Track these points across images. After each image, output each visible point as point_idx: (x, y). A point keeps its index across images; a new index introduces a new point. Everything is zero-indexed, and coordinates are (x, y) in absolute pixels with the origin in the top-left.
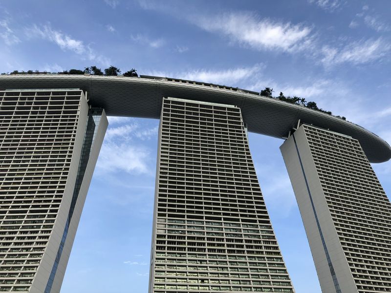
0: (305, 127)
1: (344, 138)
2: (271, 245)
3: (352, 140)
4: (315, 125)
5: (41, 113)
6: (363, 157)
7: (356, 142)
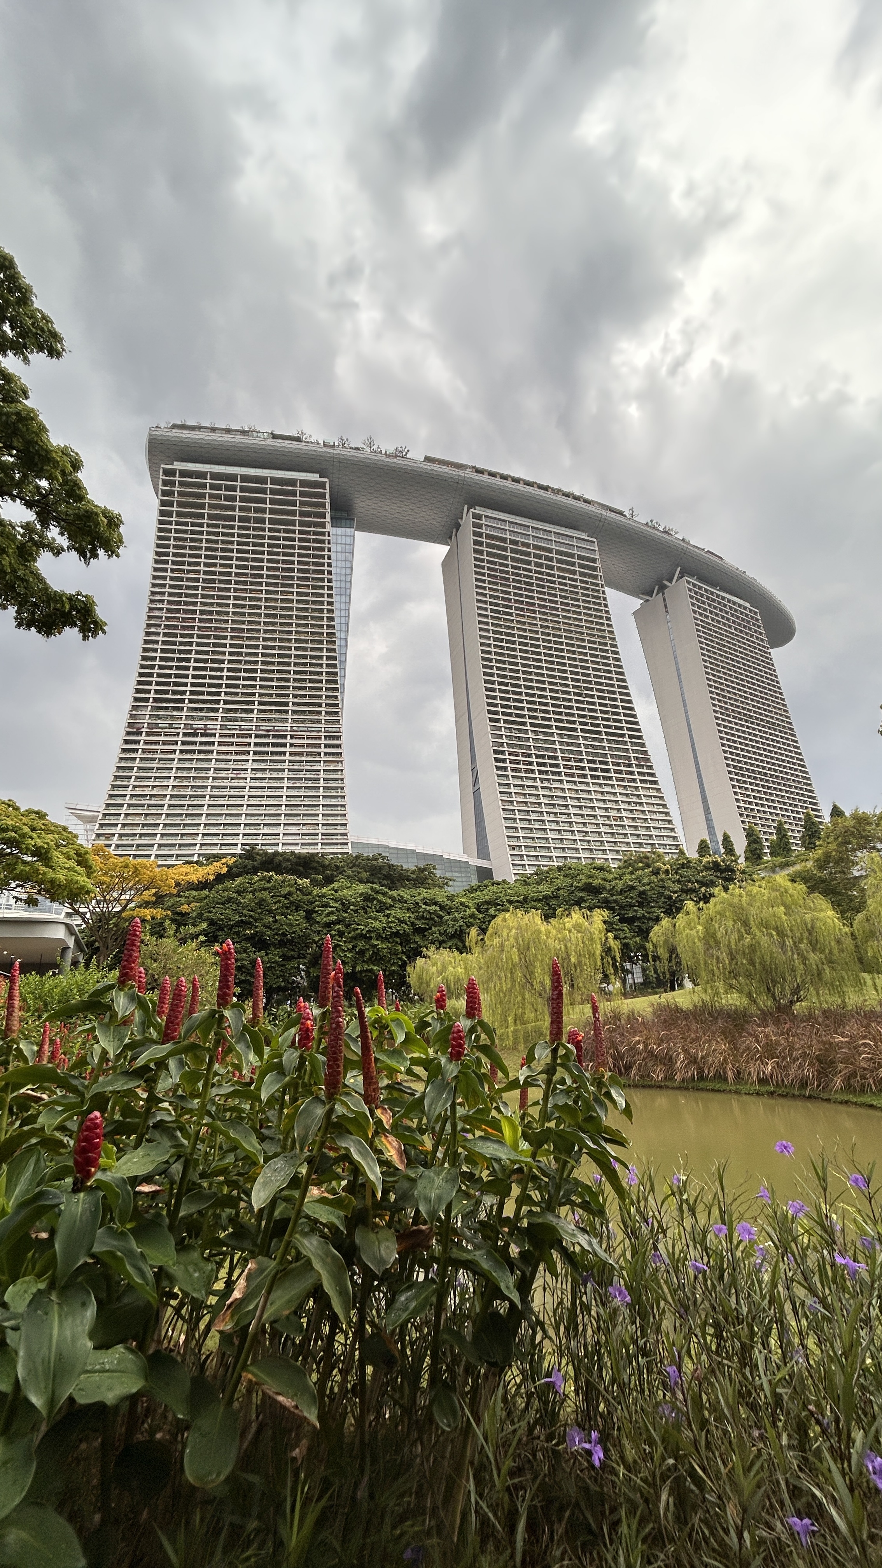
0: (688, 582)
1: (740, 606)
2: (645, 770)
3: (750, 611)
4: (700, 579)
5: (257, 520)
6: (762, 640)
7: (755, 613)
